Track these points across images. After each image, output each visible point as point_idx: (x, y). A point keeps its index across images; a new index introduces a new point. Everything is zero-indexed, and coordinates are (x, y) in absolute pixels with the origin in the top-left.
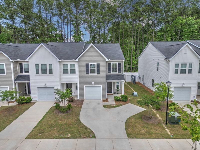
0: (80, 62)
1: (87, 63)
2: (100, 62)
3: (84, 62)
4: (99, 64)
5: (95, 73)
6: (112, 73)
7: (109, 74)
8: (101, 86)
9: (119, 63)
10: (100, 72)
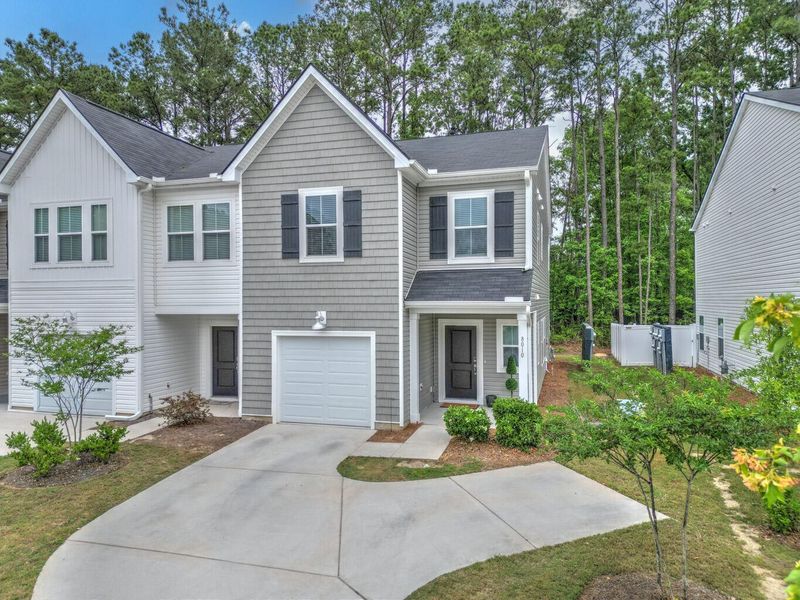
0: (254, 189)
1: (289, 190)
2: (361, 183)
3: (272, 188)
4: (359, 193)
5: (333, 252)
6: (454, 261)
7: (437, 265)
8: (372, 334)
9: (496, 195)
10: (365, 246)
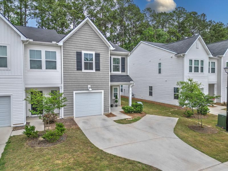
0: (66, 49)
1: (79, 50)
3: (73, 49)
4: (99, 54)
5: (92, 69)
6: (113, 73)
9: (122, 58)
10: (101, 68)
